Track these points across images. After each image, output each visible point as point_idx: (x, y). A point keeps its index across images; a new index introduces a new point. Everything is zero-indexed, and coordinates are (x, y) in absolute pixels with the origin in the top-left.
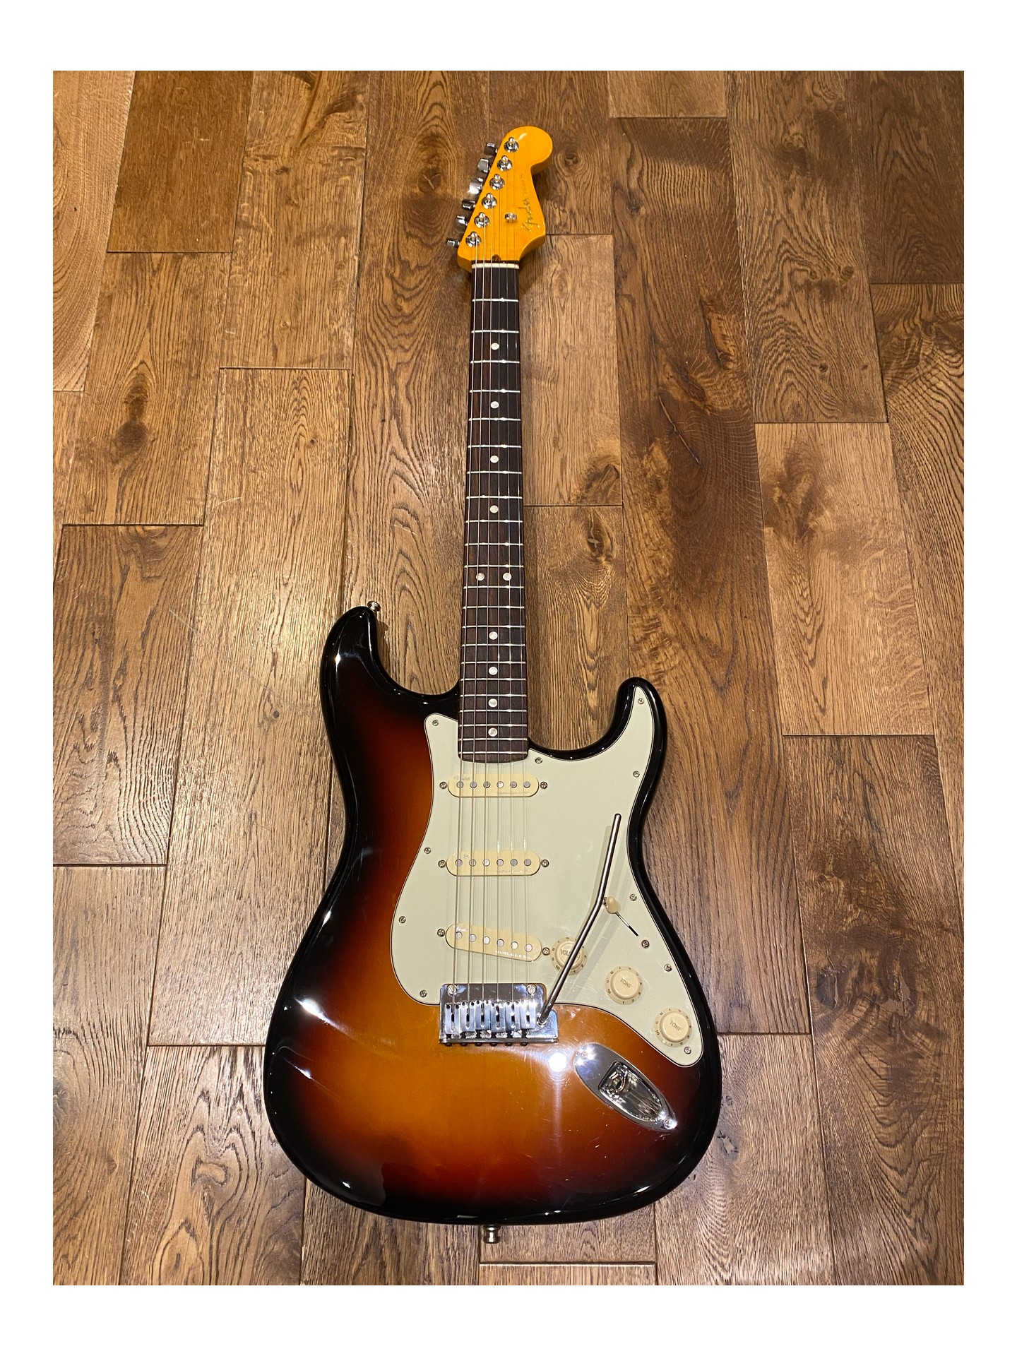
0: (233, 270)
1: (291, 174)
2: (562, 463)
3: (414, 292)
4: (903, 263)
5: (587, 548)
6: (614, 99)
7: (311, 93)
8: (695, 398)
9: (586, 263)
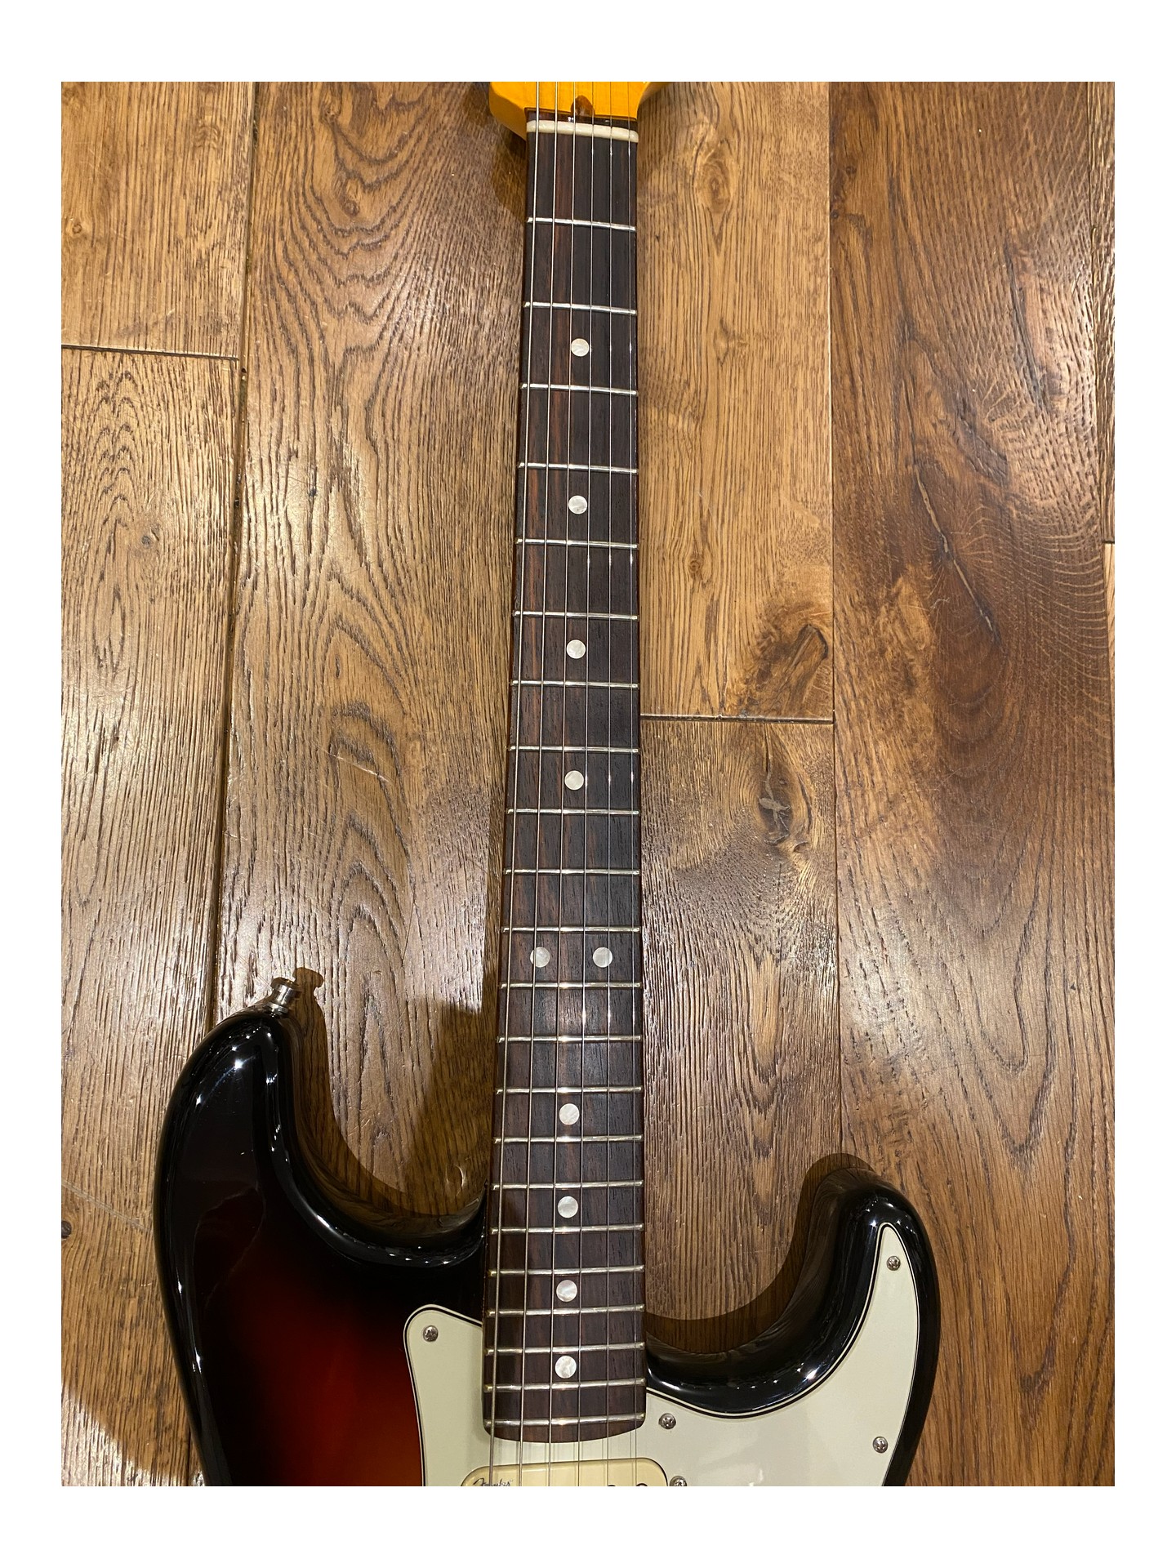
2: (708, 618)
3: (386, 170)
5: (758, 818)
8: (988, 476)
9: (770, 128)
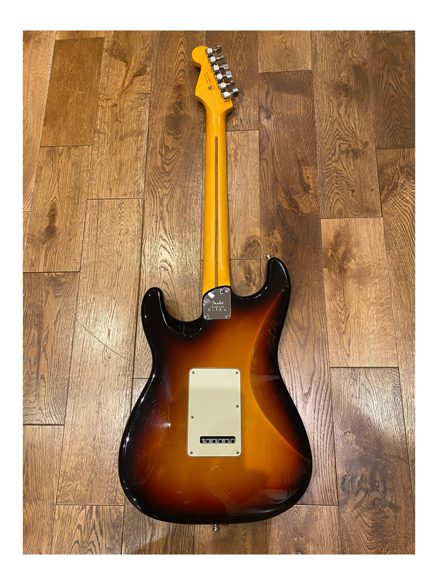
0: (93, 153)
1: (118, 107)
2: (234, 240)
3: (171, 161)
4: (392, 138)
5: (245, 279)
6: (261, 64)
7: (127, 67)
8: (294, 207)
9: (247, 144)
